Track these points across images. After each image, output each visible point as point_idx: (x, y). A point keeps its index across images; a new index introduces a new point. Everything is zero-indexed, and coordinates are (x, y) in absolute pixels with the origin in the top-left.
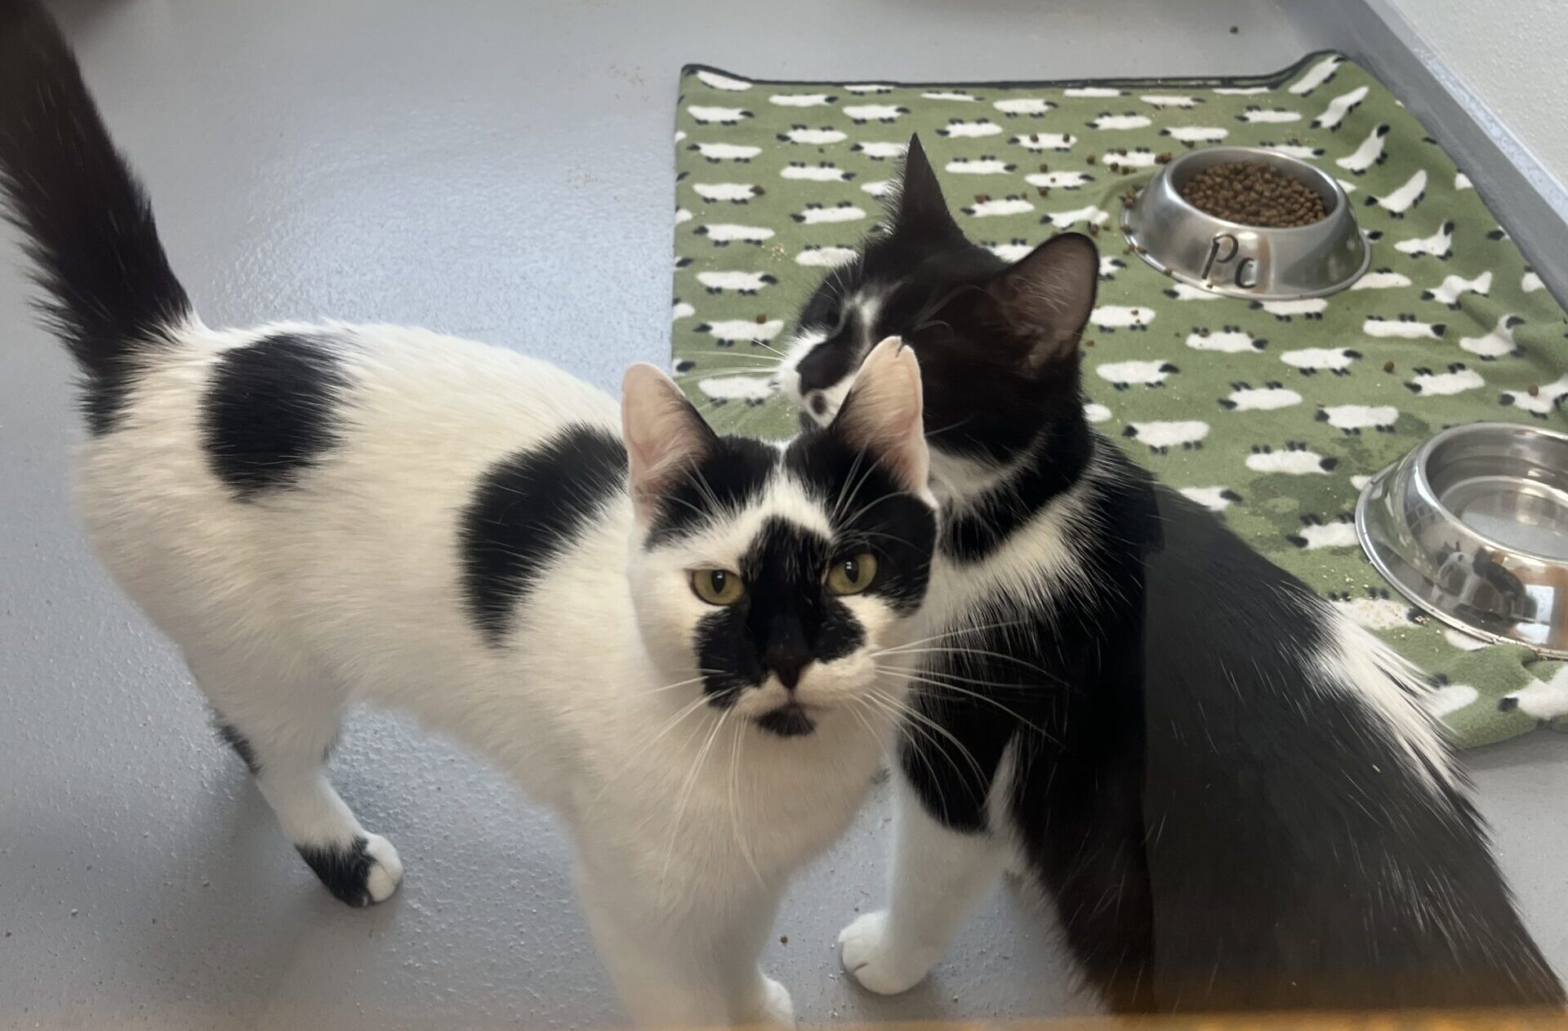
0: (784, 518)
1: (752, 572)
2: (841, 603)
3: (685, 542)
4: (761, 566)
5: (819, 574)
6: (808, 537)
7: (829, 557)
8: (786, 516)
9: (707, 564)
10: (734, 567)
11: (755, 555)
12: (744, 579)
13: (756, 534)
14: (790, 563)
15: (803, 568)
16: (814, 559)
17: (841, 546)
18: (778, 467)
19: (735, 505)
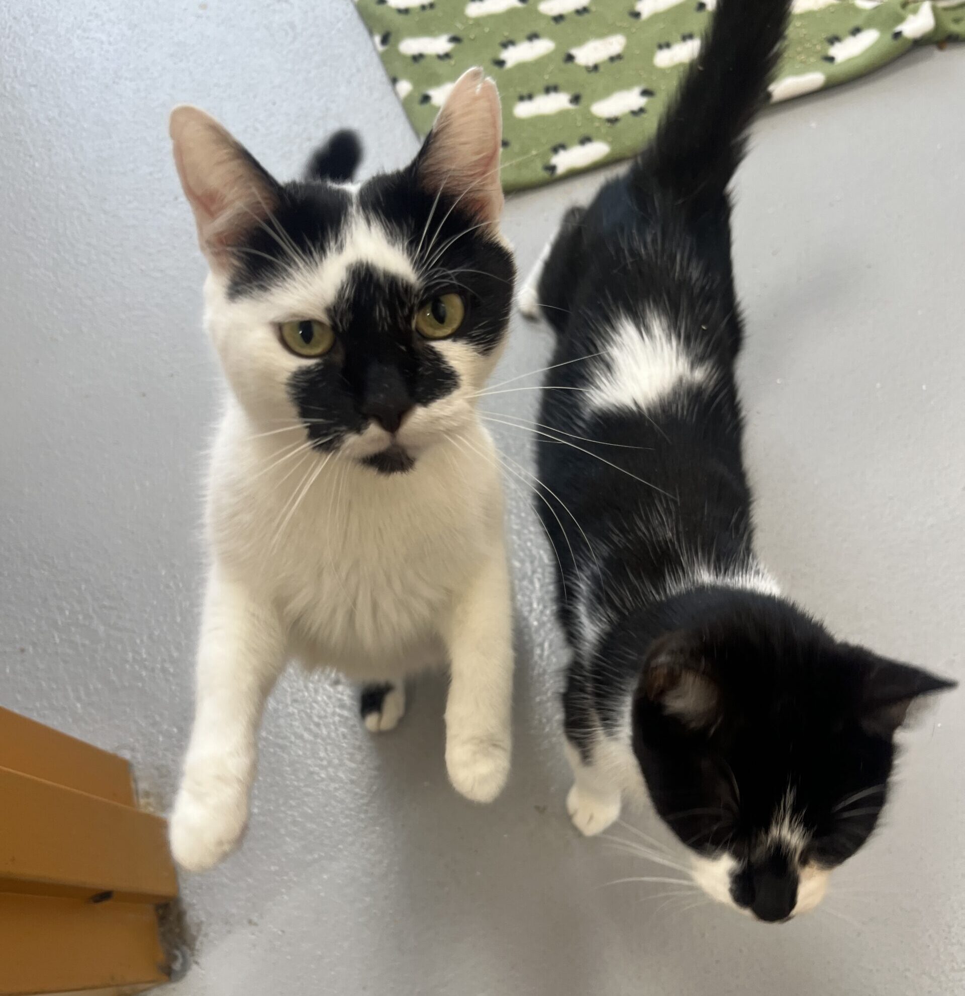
0: (367, 263)
1: (341, 321)
2: (433, 347)
3: (266, 295)
4: (350, 316)
5: (408, 319)
6: (393, 281)
7: (416, 301)
8: (370, 262)
9: (294, 315)
10: (323, 317)
11: (344, 306)
12: (334, 327)
13: (342, 283)
14: (381, 311)
15: (394, 316)
16: (402, 304)
17: (427, 289)
18: (354, 210)
19: (314, 254)
